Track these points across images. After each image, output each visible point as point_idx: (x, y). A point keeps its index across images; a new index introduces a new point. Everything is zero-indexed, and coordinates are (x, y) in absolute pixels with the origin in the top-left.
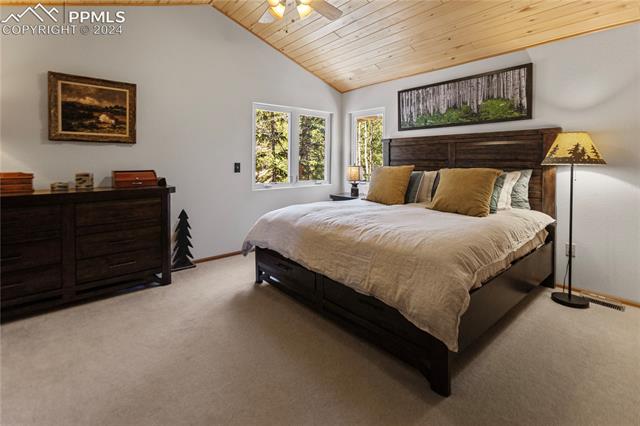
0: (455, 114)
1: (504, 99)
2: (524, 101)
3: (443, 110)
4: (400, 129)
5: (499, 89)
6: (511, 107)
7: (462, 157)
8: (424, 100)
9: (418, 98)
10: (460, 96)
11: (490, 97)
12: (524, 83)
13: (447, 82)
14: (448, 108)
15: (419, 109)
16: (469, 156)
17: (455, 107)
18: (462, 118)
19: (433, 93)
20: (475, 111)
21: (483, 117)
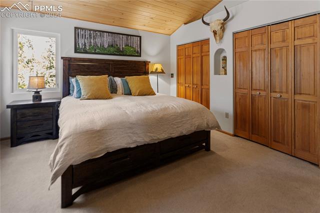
0: (112, 49)
1: (132, 48)
2: (139, 50)
3: (106, 46)
4: (76, 52)
5: (131, 43)
6: (135, 51)
7: (117, 71)
8: (94, 38)
9: (90, 35)
10: (114, 41)
11: (127, 45)
12: (139, 43)
13: (108, 32)
14: (109, 46)
15: (91, 42)
16: (120, 70)
17: (112, 46)
18: (116, 52)
19: (100, 36)
20: (122, 50)
21: (125, 53)
